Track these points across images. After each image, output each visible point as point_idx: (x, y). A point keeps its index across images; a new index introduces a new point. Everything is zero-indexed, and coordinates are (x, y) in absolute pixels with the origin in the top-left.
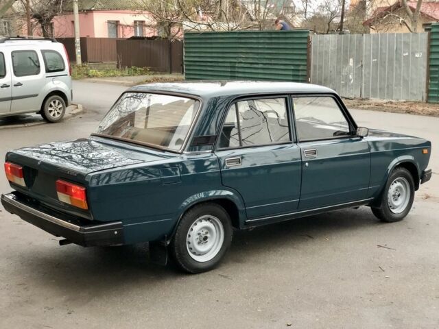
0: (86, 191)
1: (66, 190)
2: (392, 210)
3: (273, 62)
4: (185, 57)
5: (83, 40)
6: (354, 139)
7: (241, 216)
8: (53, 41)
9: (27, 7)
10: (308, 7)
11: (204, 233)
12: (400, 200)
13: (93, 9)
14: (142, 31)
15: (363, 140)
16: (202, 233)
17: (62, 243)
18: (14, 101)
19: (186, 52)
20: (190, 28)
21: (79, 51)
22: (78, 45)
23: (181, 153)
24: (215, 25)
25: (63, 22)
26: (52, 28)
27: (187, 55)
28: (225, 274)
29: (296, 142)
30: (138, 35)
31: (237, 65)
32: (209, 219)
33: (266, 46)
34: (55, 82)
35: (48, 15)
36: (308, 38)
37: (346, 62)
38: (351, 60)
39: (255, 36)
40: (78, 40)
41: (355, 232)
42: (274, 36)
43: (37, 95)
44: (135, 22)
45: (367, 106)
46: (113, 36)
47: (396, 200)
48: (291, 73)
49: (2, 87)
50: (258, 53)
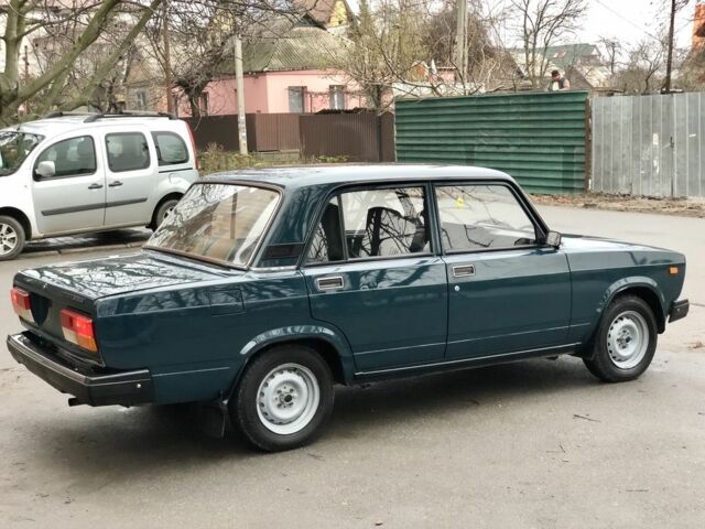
0: (93, 324)
1: (71, 324)
2: (616, 363)
3: (532, 142)
4: (398, 138)
5: (250, 118)
6: (544, 250)
7: (346, 366)
8: (170, 118)
9: (166, 68)
10: (617, 55)
11: (288, 390)
12: (632, 348)
13: (266, 69)
14: (342, 101)
15: (559, 252)
16: (283, 390)
17: (72, 402)
18: (108, 209)
19: (398, 131)
20: (403, 94)
21: (245, 134)
22: (242, 125)
23: (247, 270)
24: (442, 86)
25: (221, 91)
26: (206, 101)
27: (401, 135)
28: (317, 454)
29: (441, 255)
30: (336, 108)
31: (476, 149)
32: (295, 370)
33: (521, 118)
34: (173, 180)
35: (199, 80)
36: (586, 103)
37: (648, 138)
38: (655, 137)
39: (502, 102)
40: (242, 118)
41: (549, 396)
42: (532, 101)
43: (144, 200)
44: (331, 87)
45: (676, 209)
46: (298, 110)
47: (624, 347)
48: (561, 159)
49: (90, 188)
50: (507, 130)
